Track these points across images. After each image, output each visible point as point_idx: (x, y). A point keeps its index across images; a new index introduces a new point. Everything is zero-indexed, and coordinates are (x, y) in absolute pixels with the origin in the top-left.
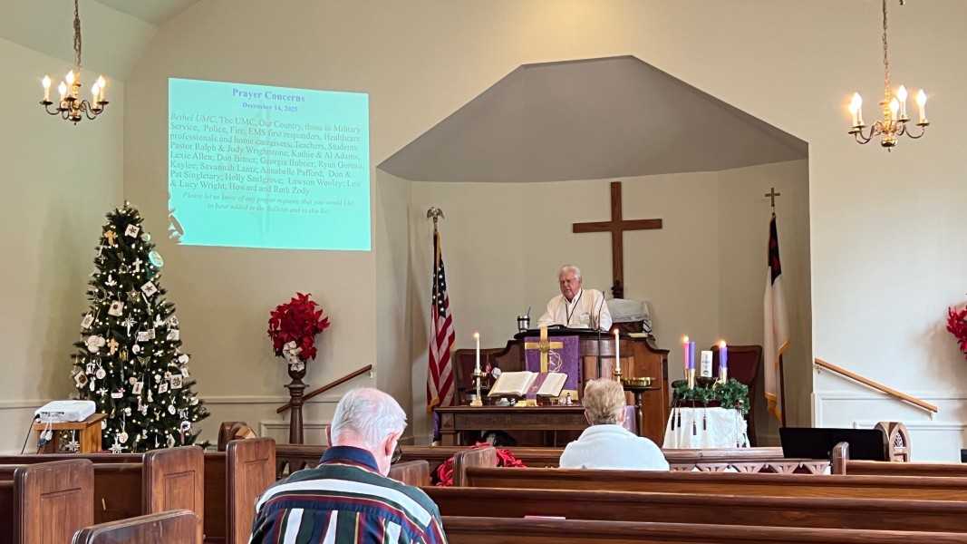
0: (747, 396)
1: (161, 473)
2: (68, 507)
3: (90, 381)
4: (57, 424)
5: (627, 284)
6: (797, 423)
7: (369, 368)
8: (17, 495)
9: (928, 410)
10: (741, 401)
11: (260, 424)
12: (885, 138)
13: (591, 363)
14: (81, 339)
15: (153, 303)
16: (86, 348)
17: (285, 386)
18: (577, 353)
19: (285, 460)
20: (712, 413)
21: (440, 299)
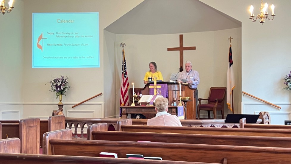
1: (25, 126)
6: (237, 113)
7: (101, 94)
9: (279, 108)
11: (67, 111)
12: (261, 20)
13: (171, 92)
18: (166, 89)
19: (72, 122)
21: (124, 72)
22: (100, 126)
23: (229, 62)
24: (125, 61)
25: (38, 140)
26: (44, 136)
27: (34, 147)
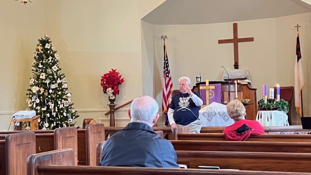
0: (288, 106)
1: (61, 137)
2: (26, 150)
3: (33, 104)
4: (21, 120)
5: (240, 64)
8: (7, 145)
10: (286, 108)
11: (98, 120)
13: (226, 94)
14: (30, 88)
15: (57, 74)
16: (32, 91)
17: (108, 105)
18: (220, 90)
19: (108, 133)
20: (274, 113)
21: (166, 70)
23: (297, 55)
24: (166, 58)
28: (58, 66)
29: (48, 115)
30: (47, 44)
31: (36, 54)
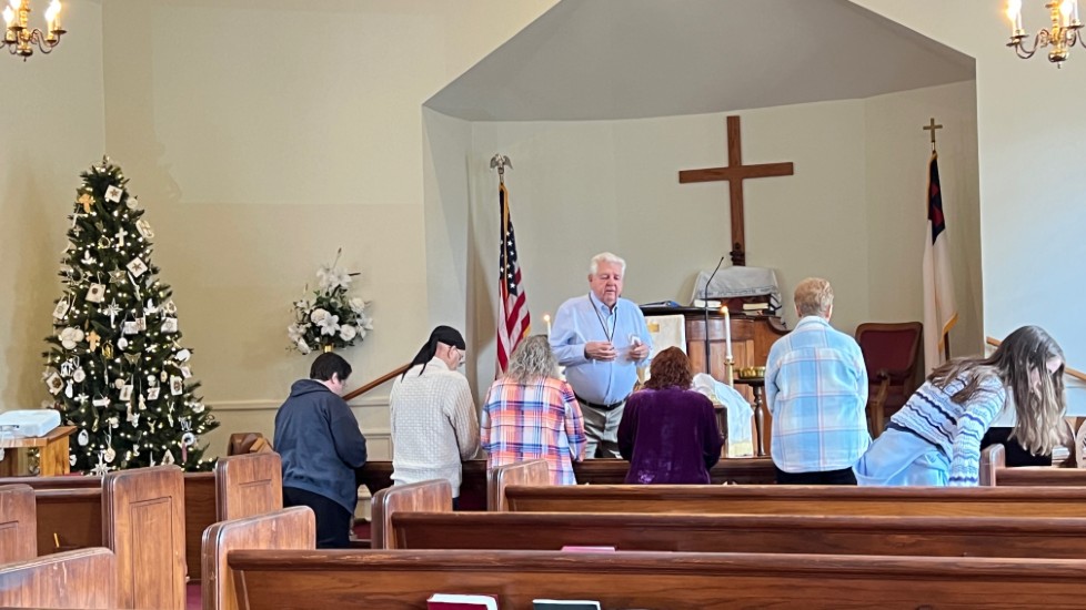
2: (2, 545)
3: (66, 385)
4: (10, 441)
5: (749, 248)
12: (1052, 50)
13: (698, 349)
14: (55, 333)
15: (143, 285)
16: (60, 343)
21: (509, 272)
22: (424, 493)
23: (930, 222)
24: (509, 230)
25: (180, 552)
26: (204, 537)
27: (163, 583)
28: (147, 260)
29: (114, 422)
30: (111, 188)
31: (75, 221)
